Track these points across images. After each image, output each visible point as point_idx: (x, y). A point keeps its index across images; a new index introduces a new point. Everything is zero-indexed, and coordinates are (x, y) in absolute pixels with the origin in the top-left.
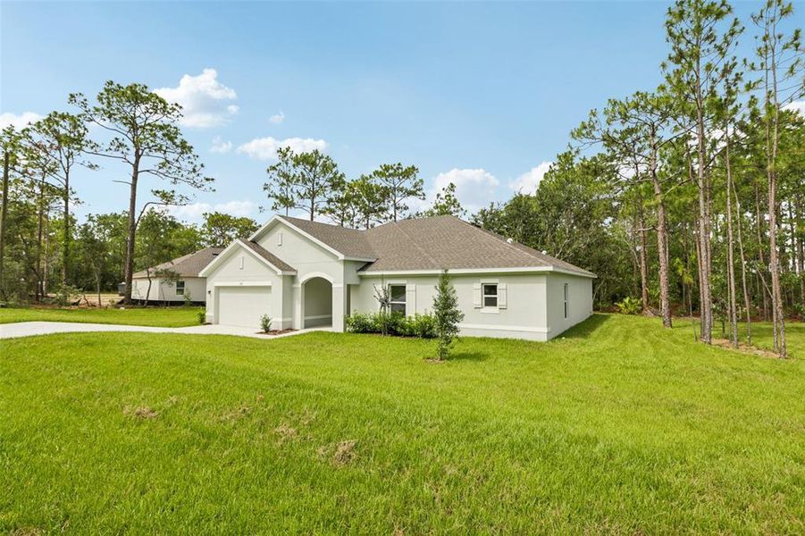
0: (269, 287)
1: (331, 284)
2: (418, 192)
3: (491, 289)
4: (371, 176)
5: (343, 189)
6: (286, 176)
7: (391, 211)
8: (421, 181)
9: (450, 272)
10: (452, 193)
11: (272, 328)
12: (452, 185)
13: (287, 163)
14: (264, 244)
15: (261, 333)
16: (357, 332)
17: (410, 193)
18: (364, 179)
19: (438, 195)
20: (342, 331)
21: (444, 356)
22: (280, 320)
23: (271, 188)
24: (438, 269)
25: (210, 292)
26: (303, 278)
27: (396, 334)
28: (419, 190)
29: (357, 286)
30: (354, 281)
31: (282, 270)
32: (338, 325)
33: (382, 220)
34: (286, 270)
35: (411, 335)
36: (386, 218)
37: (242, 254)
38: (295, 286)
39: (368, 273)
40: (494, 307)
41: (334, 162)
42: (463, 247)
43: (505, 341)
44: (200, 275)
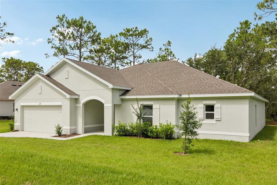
0: (60, 106)
1: (104, 104)
2: (148, 46)
3: (210, 108)
4: (117, 36)
5: (99, 44)
6: (62, 34)
7: (131, 58)
8: (151, 39)
9: (183, 96)
10: (169, 47)
11: (63, 133)
12: (169, 42)
13: (63, 25)
14: (56, 77)
15: (56, 136)
16: (121, 135)
17: (144, 47)
18: (112, 37)
19: (160, 49)
20: (111, 135)
21: (187, 151)
22: (69, 128)
23: (53, 42)
24: (175, 94)
25: (17, 109)
26: (83, 100)
27: (147, 136)
28: (149, 45)
29: (119, 106)
30: (118, 102)
31: (70, 95)
32: (108, 131)
33: (124, 65)
34: (72, 95)
35: (157, 137)
36: (127, 63)
37: (41, 84)
38: (78, 105)
39: (127, 97)
40: (213, 120)
41: (94, 25)
42: (189, 81)
43: (220, 141)
44: (10, 98)
